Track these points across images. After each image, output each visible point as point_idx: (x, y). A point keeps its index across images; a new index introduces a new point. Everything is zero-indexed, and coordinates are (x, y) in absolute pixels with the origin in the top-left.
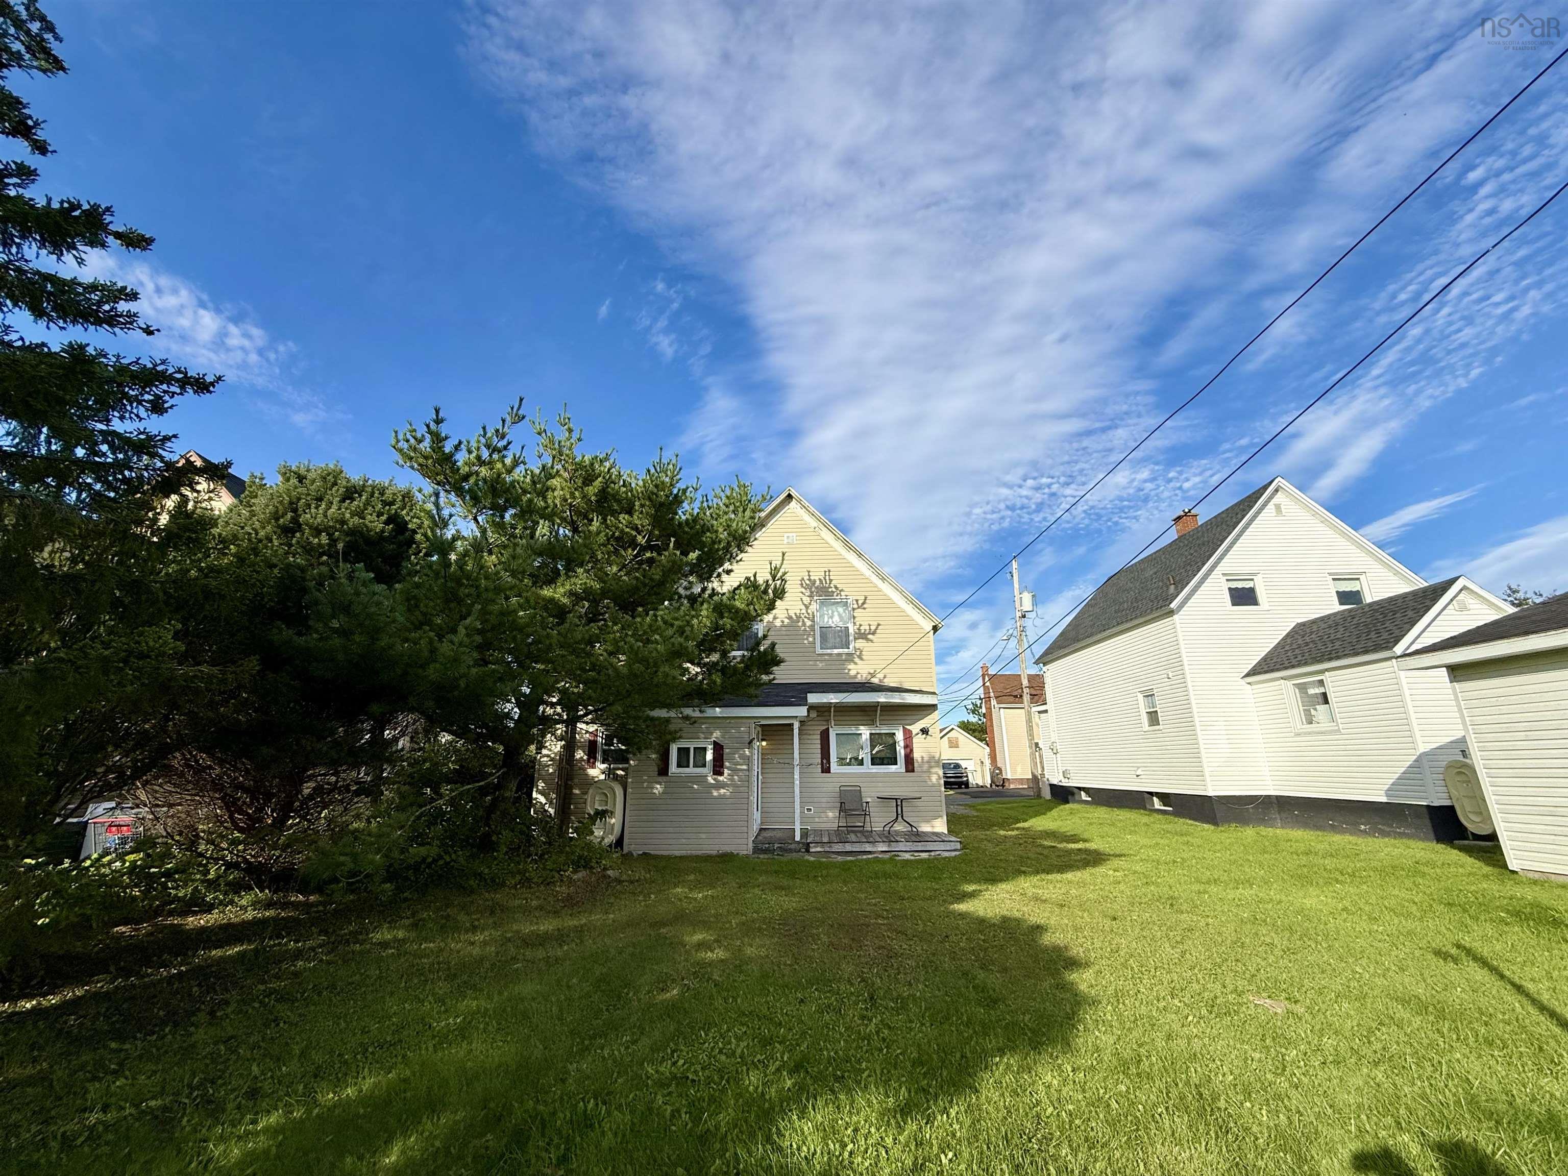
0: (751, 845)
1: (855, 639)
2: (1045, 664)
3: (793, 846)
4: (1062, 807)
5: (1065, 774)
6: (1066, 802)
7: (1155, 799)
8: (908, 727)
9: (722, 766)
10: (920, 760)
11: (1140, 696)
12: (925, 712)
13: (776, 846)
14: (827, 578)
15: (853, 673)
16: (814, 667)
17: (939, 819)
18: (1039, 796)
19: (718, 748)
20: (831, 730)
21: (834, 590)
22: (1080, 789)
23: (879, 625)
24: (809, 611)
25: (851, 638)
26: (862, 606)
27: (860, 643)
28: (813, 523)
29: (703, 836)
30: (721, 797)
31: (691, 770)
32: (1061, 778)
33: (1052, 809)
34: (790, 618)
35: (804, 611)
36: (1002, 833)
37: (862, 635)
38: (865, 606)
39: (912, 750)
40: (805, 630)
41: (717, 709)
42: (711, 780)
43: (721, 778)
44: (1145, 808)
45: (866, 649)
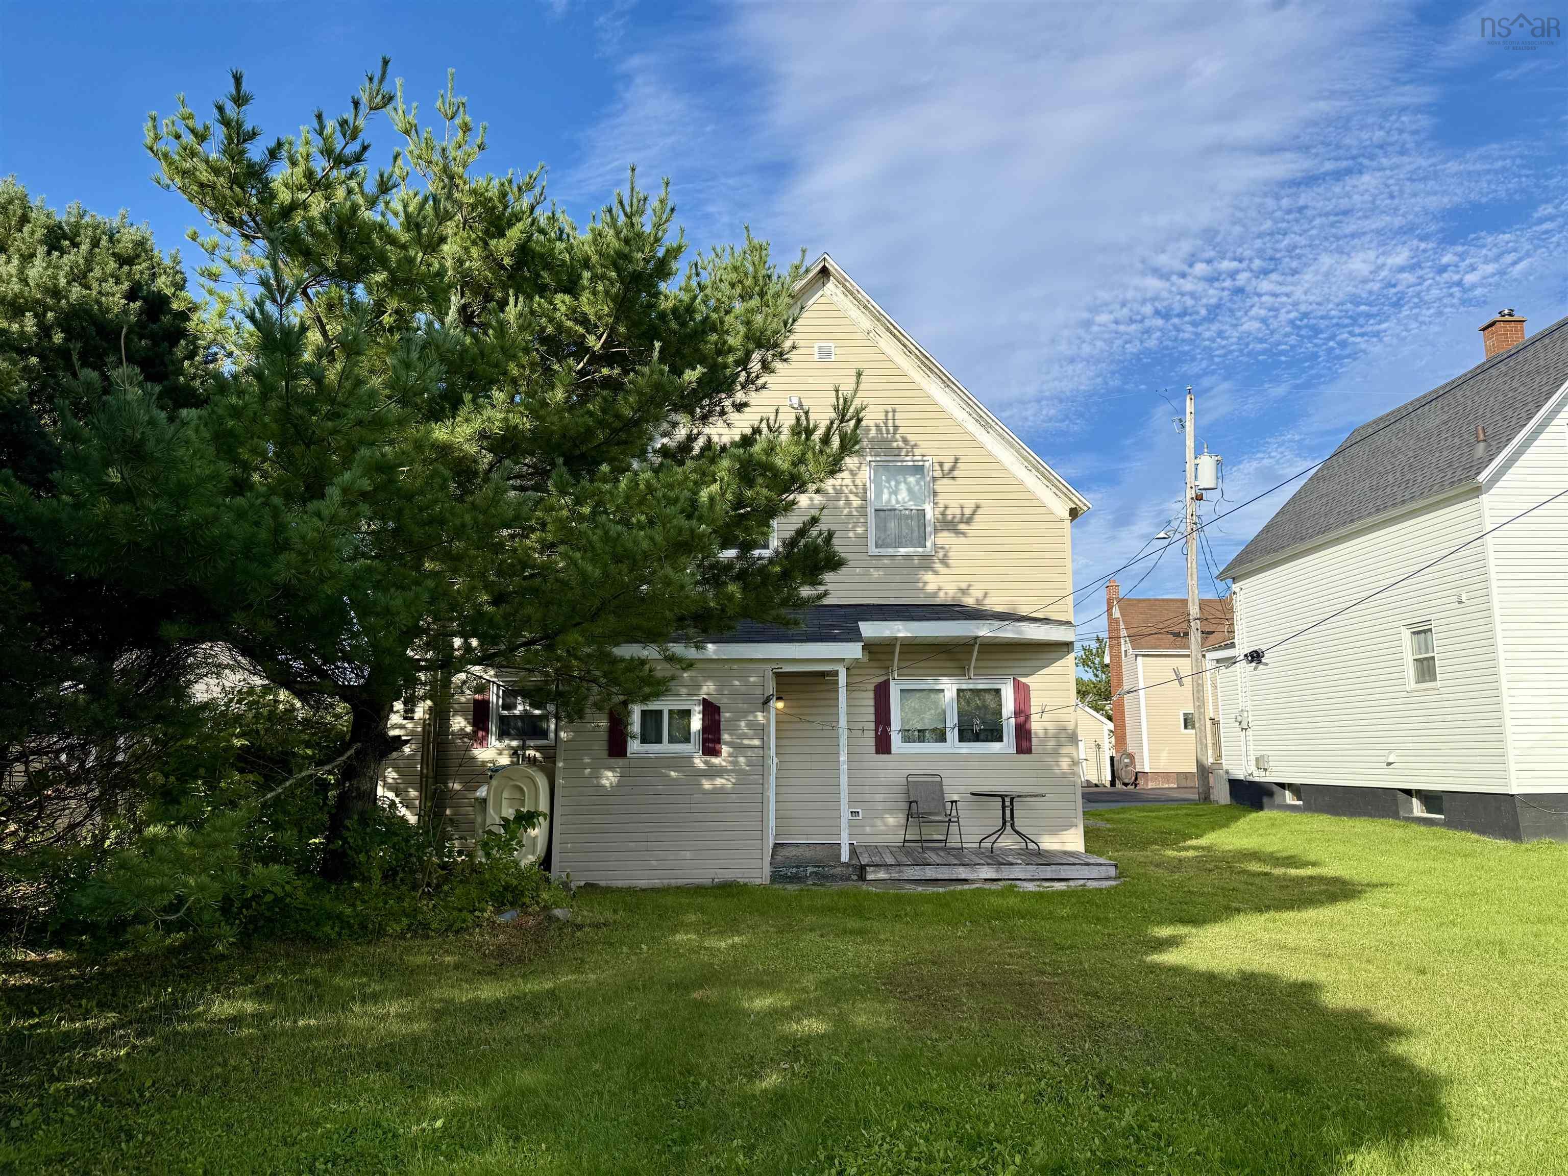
0: (767, 870)
1: (936, 530)
2: (1234, 580)
3: (838, 871)
4: (1254, 815)
5: (1260, 763)
6: (1259, 807)
7: (1415, 801)
8: (1023, 680)
9: (718, 741)
10: (1041, 733)
11: (1406, 634)
12: (1053, 655)
13: (810, 870)
14: (890, 423)
15: (931, 587)
16: (866, 579)
17: (1073, 831)
18: (1206, 797)
19: (711, 710)
20: (892, 683)
21: (901, 444)
22: (1282, 786)
23: (978, 507)
24: (858, 482)
25: (928, 529)
26: (950, 474)
27: (945, 539)
28: (865, 322)
29: (688, 855)
30: (717, 791)
31: (665, 747)
32: (1253, 768)
33: (1237, 819)
36: (1170, 853)
37: (948, 525)
38: (956, 473)
39: (1028, 717)
40: (850, 515)
41: (710, 647)
42: (699, 762)
43: (715, 761)
44: (1396, 815)
45: (954, 548)
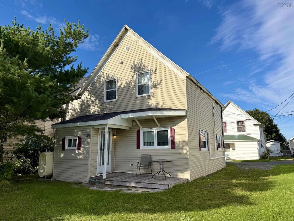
0: (88, 180)
3: (102, 181)
8: (173, 127)
9: (80, 146)
10: (178, 143)
12: (181, 120)
13: (97, 180)
14: (141, 63)
15: (150, 104)
16: (135, 103)
17: (187, 172)
19: (80, 139)
20: (141, 130)
21: (143, 67)
23: (161, 80)
25: (150, 88)
26: (155, 72)
27: (153, 90)
31: (72, 148)
34: (127, 83)
35: (132, 79)
37: (155, 86)
39: (174, 138)
40: (132, 88)
41: (78, 123)
42: (77, 152)
43: (80, 151)
45: (155, 93)
